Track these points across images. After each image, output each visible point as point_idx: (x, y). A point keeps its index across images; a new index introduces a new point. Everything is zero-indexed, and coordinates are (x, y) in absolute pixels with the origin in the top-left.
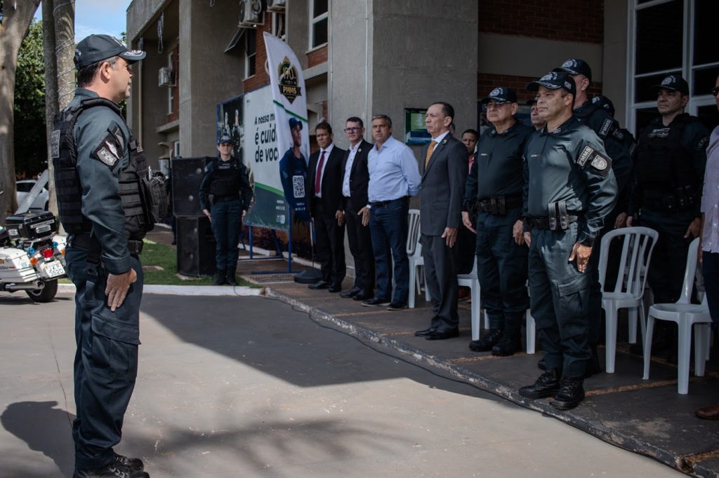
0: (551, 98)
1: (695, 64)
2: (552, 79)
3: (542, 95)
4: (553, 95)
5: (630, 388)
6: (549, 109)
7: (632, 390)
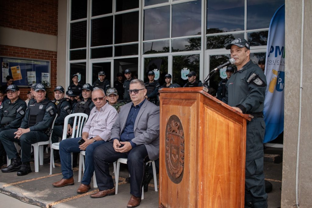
0: (240, 53)
1: (91, 46)
2: (239, 42)
3: (235, 51)
4: (241, 51)
5: (42, 178)
6: (239, 58)
7: (43, 179)
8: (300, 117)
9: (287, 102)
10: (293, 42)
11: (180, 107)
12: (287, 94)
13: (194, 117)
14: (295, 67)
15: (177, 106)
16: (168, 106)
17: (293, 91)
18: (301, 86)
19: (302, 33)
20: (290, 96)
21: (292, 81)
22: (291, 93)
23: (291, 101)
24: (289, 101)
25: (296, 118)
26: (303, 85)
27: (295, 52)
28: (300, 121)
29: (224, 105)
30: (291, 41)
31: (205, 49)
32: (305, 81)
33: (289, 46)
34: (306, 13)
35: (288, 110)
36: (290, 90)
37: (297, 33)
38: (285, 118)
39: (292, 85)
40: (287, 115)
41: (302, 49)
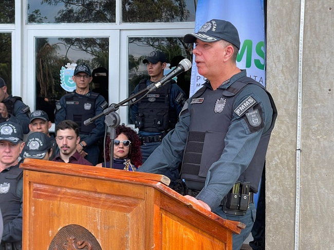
8: (298, 207)
9: (270, 176)
10: (282, 58)
11: (94, 210)
12: (272, 161)
13: (138, 235)
14: (285, 109)
15: (84, 207)
16: (56, 202)
17: (282, 156)
18: (299, 146)
19: (301, 42)
20: (276, 165)
21: (281, 135)
22: (279, 158)
23: (279, 174)
24: (275, 174)
25: (289, 208)
26: (303, 145)
27: (285, 79)
28: (297, 214)
29: (196, 209)
30: (279, 57)
31: (24, 23)
32: (305, 137)
33: (274, 66)
34: (308, 4)
35: (274, 192)
36: (277, 153)
37: (291, 41)
38: (266, 208)
39: (280, 144)
40: (272, 202)
41: (300, 73)
